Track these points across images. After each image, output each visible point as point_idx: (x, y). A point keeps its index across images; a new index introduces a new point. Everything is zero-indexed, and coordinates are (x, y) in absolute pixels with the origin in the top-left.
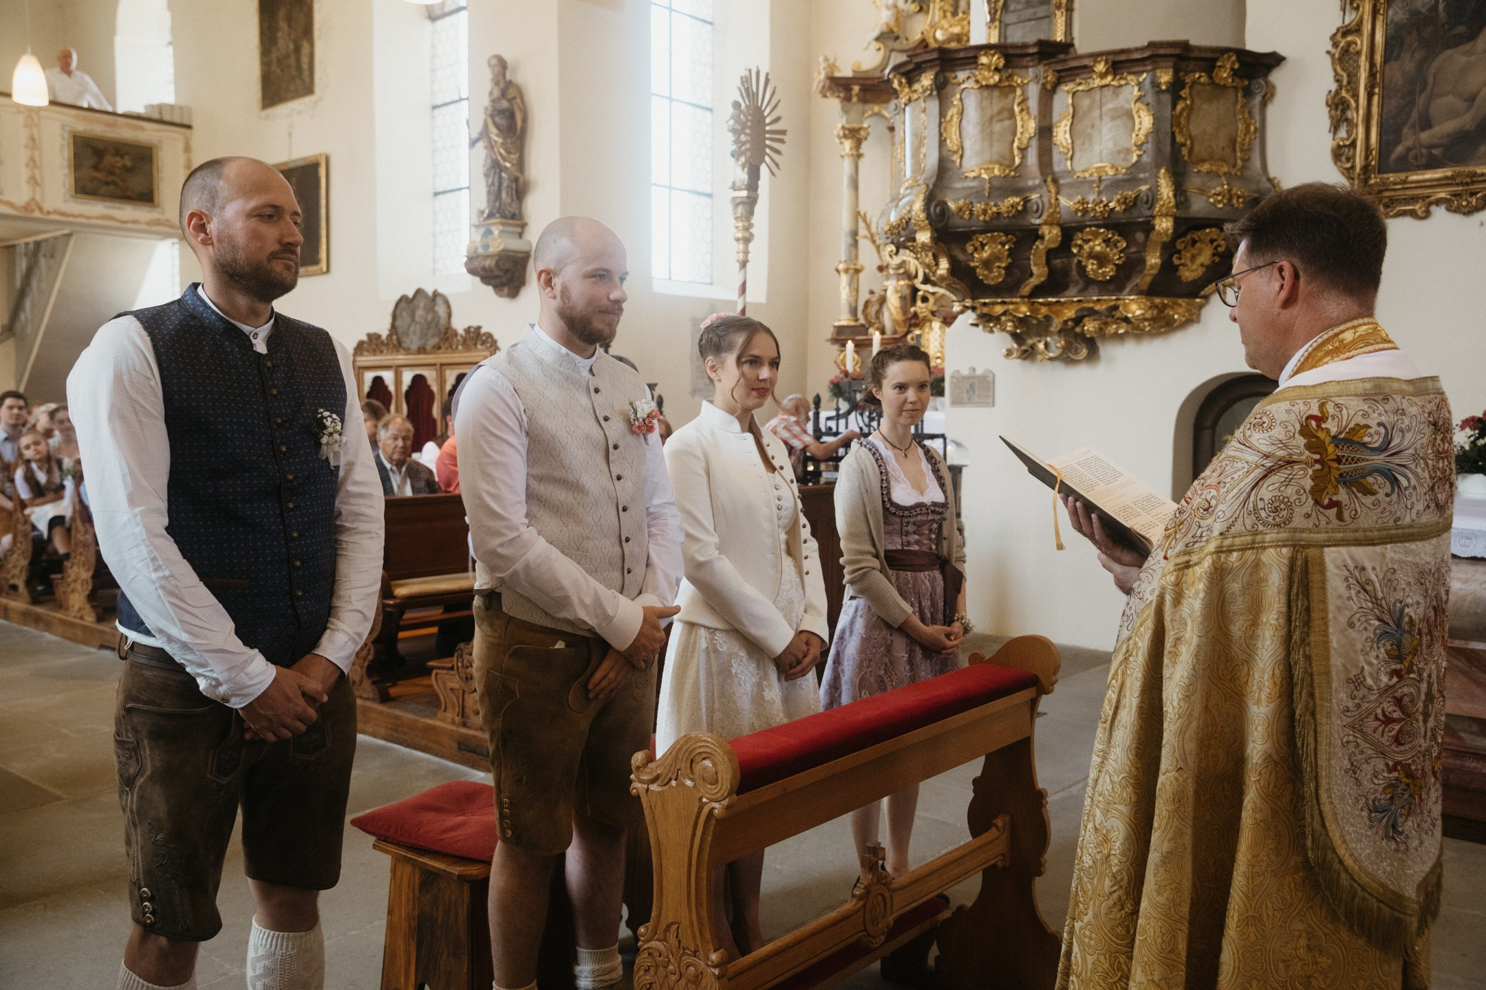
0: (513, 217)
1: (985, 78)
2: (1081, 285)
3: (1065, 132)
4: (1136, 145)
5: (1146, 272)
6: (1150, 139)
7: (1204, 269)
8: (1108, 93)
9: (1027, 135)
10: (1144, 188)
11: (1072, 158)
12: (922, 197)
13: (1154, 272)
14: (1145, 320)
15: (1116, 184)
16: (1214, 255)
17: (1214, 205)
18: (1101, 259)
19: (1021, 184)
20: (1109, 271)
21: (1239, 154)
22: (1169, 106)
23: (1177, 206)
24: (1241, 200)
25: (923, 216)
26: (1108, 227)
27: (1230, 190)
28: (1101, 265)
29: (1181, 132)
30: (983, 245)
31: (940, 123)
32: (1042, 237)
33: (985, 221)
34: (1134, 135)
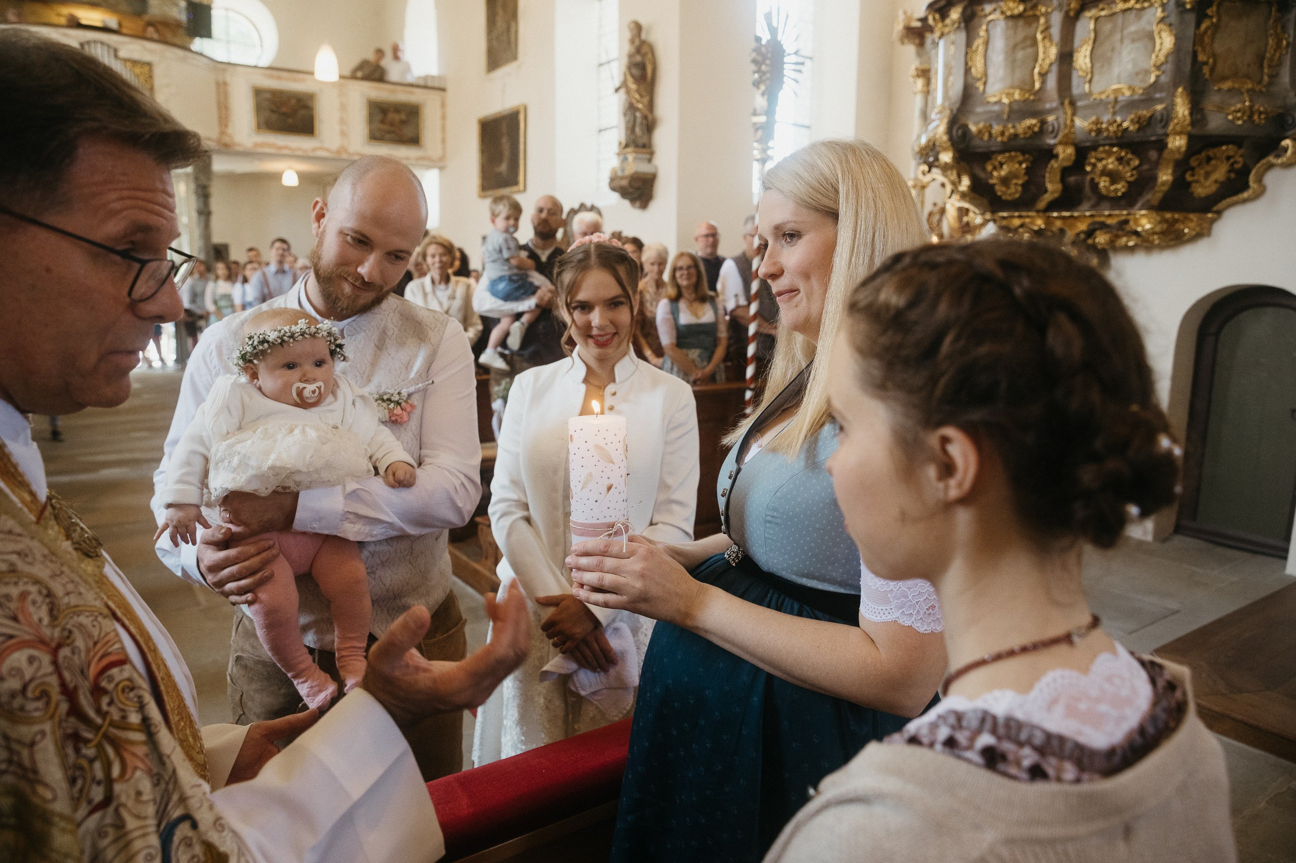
0: (644, 146)
1: (1010, 9)
2: (1094, 200)
3: (1085, 57)
4: (1155, 66)
5: (1157, 188)
6: (1170, 59)
7: (1218, 185)
8: (1131, 16)
9: (1048, 62)
10: (1159, 107)
11: (1090, 81)
12: (945, 121)
13: (1165, 188)
14: (1154, 233)
15: (1131, 105)
16: (1230, 171)
17: (1232, 122)
18: (1114, 177)
19: (1040, 107)
20: (1120, 188)
21: (1266, 70)
22: (1193, 24)
23: (1193, 123)
24: (1263, 116)
25: (945, 138)
26: (1121, 146)
27: (1251, 107)
28: (1113, 181)
29: (1204, 50)
30: (1001, 164)
31: (967, 53)
32: (1056, 156)
33: (1002, 142)
34: (1153, 56)
